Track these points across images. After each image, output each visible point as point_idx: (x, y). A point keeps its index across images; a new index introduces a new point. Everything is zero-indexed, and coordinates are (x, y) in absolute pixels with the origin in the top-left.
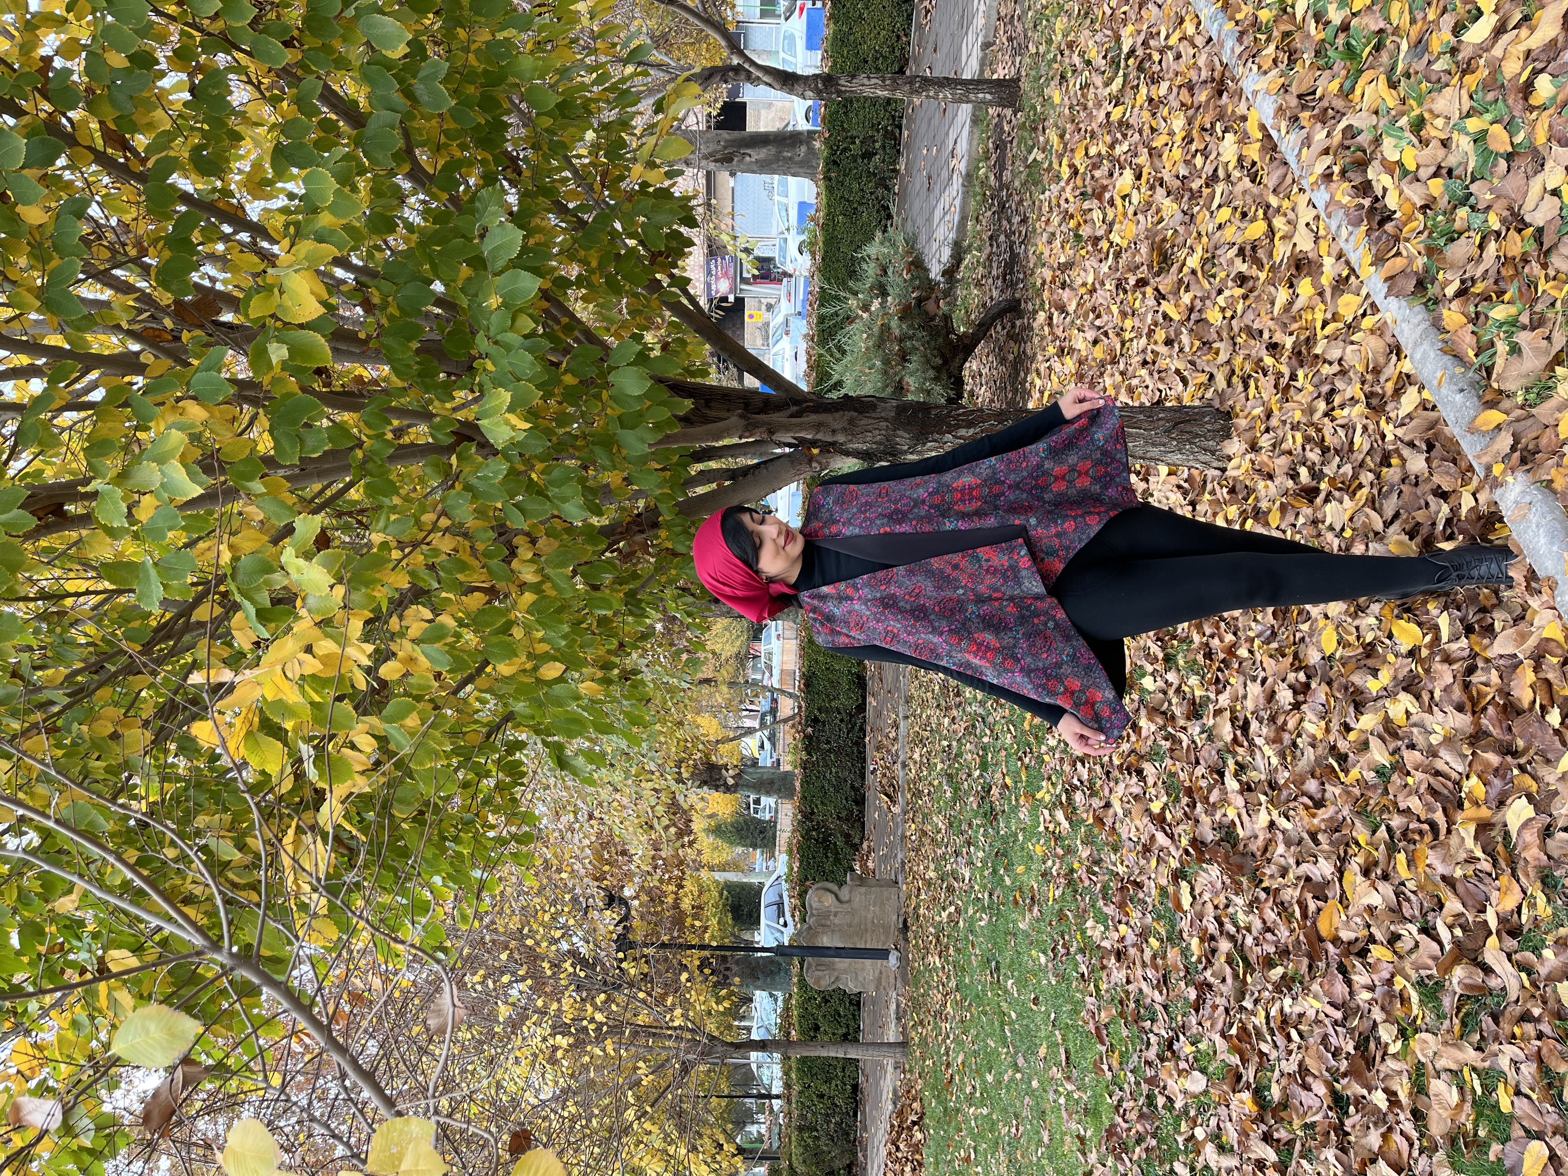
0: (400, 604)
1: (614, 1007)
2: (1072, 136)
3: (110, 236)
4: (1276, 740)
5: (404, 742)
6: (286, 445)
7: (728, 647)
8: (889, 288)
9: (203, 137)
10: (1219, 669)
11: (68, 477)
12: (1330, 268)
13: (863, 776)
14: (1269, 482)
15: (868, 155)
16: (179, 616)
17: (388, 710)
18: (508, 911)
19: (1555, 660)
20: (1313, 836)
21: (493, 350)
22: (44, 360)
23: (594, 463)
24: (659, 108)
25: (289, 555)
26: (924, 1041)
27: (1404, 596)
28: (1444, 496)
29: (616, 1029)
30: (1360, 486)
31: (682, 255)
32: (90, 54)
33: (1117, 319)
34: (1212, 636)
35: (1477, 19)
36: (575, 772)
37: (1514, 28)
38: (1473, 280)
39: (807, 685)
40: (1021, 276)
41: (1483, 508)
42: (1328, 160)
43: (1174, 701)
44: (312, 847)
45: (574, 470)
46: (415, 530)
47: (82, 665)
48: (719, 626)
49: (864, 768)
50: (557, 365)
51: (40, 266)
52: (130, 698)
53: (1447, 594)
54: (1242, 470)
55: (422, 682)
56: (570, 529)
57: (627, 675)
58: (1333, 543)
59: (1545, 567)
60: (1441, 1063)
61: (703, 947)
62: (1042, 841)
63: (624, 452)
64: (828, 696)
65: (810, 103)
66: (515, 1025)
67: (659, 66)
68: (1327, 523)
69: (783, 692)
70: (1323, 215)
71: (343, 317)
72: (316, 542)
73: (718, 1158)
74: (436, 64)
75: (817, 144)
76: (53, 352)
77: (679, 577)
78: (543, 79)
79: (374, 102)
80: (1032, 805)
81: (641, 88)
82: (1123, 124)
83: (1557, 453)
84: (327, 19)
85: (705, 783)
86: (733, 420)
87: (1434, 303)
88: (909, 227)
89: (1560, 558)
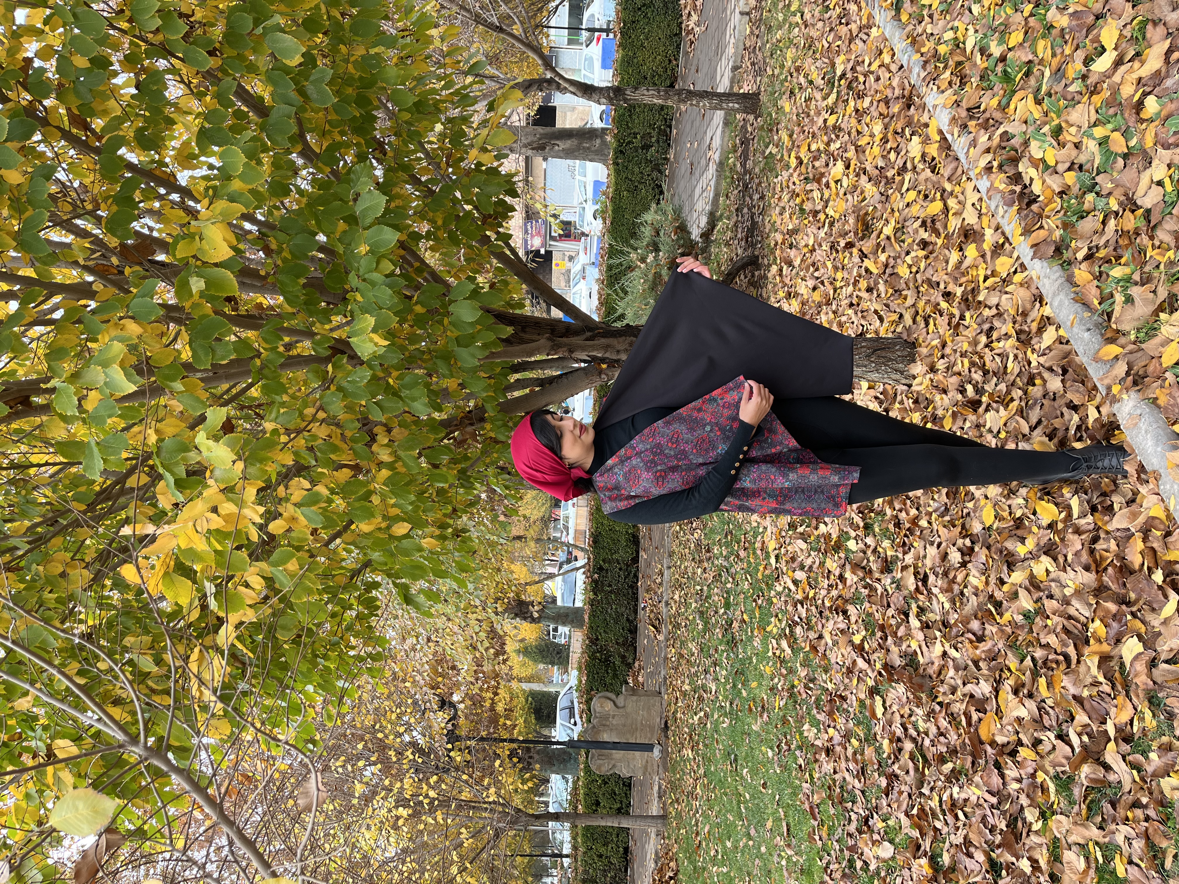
0: (285, 477)
1: (444, 786)
2: (798, 136)
3: (73, 194)
4: (948, 590)
5: (285, 581)
6: (201, 353)
7: (535, 512)
8: (660, 246)
9: (145, 122)
10: (906, 536)
11: (35, 377)
12: (990, 237)
13: (636, 612)
14: (944, 396)
15: (646, 147)
16: (116, 483)
17: (275, 556)
18: (364, 711)
19: (1159, 533)
20: (976, 663)
21: (361, 285)
22: (18, 287)
23: (437, 372)
24: (491, 108)
25: (201, 437)
26: (679, 815)
27: (1045, 482)
28: (1075, 408)
29: (444, 803)
30: (1012, 400)
31: (506, 217)
32: (61, 57)
33: (831, 271)
34: (900, 511)
35: (1102, 54)
36: (417, 607)
37: (1129, 61)
38: (1098, 248)
39: (595, 542)
40: (759, 239)
41: (1105, 419)
42: (989, 157)
43: (872, 558)
45: (421, 377)
46: (299, 420)
47: (41, 519)
48: (529, 496)
49: (636, 605)
50: (410, 298)
51: (17, 216)
52: (77, 545)
53: (1077, 482)
54: (923, 386)
55: (301, 536)
56: (417, 421)
57: (458, 533)
58: (992, 442)
59: (1152, 463)
60: (1072, 839)
61: (512, 741)
62: (771, 664)
63: (459, 364)
64: (610, 550)
65: (604, 107)
66: (367, 799)
67: (491, 78)
68: (987, 427)
69: (576, 546)
70: (985, 198)
71: (249, 259)
72: (223, 427)
74: (323, 71)
75: (608, 138)
76: (26, 281)
77: (499, 459)
78: (404, 85)
79: (276, 98)
80: (763, 636)
81: (478, 94)
82: (836, 128)
83: (1160, 377)
84: (242, 36)
85: (516, 615)
86: (543, 341)
87: (1068, 264)
88: (676, 200)
89: (1163, 456)
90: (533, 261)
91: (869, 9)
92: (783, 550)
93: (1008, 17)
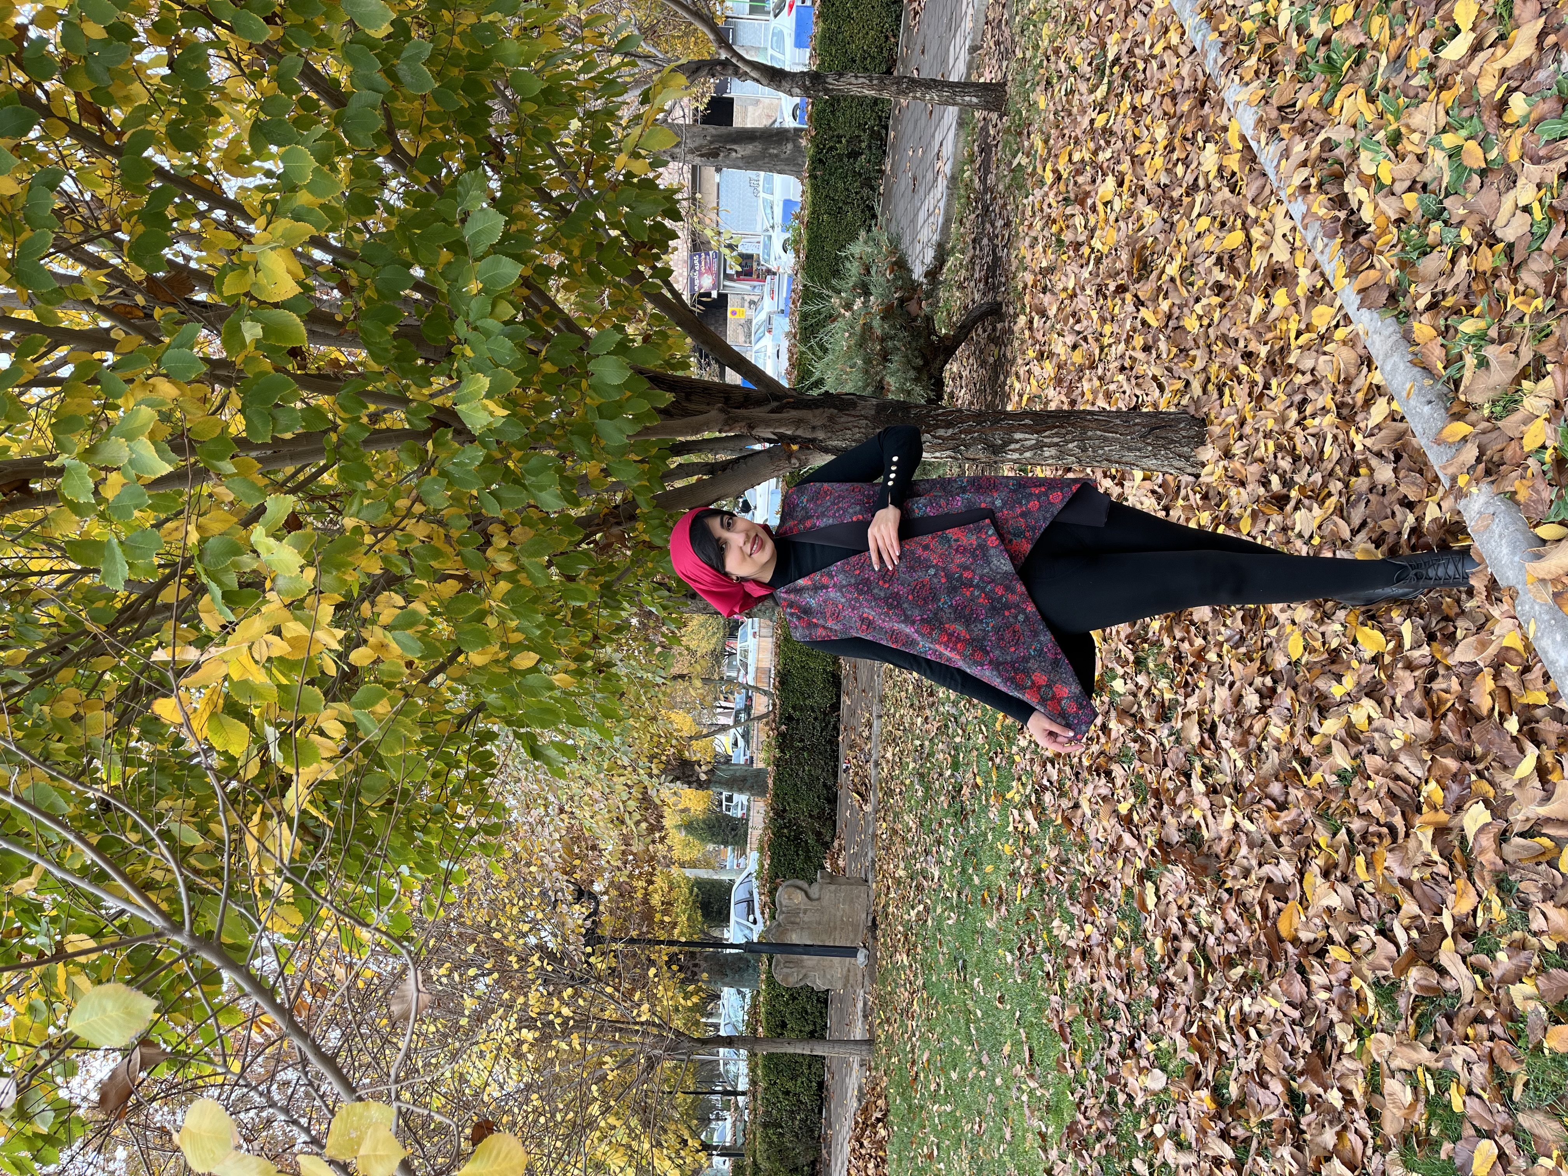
0: (372, 590)
1: (581, 1002)
2: (1056, 142)
3: (83, 210)
4: (1242, 743)
5: (371, 727)
6: (258, 423)
7: (703, 644)
8: (871, 287)
9: (181, 112)
10: (1189, 673)
11: (34, 454)
12: (1305, 280)
13: (835, 775)
14: (1241, 489)
15: (854, 155)
16: (144, 598)
17: (357, 697)
18: (476, 905)
19: (1514, 669)
20: (1276, 838)
21: (472, 335)
22: (13, 334)
23: (572, 454)
24: (645, 99)
25: (258, 534)
26: (890, 1039)
27: (1370, 602)
28: (1409, 505)
29: (582, 1023)
30: (1329, 495)
31: (665, 250)
32: (67, 24)
33: (1096, 324)
34: (1182, 640)
35: (1455, 36)
36: (548, 761)
37: (1490, 46)
38: (1444, 294)
39: (783, 683)
40: (1003, 280)
41: (1447, 518)
42: (1305, 172)
43: (1144, 703)
44: (277, 832)
45: (552, 460)
46: (389, 515)
47: (44, 645)
48: (695, 622)
49: (836, 766)
50: (536, 353)
51: (11, 238)
52: (93, 681)
53: (1410, 602)
54: (1215, 477)
55: (393, 669)
56: (546, 519)
57: (603, 667)
59: (1507, 577)
60: (1396, 1063)
61: (671, 943)
62: (1011, 841)
63: (603, 443)
64: (802, 694)
65: (797, 100)
66: (479, 1018)
67: (646, 57)
68: (1296, 531)
69: (757, 689)
70: (1299, 227)
71: (320, 300)
72: (287, 523)
73: (682, 1153)
74: (419, 45)
75: (803, 142)
76: (22, 326)
77: (655, 570)
78: (529, 65)
79: (356, 81)
80: (1002, 805)
81: (628, 79)
82: (1107, 132)
83: (1521, 465)
85: (678, 779)
86: (714, 413)
87: (1405, 316)
88: (893, 227)
89: (1522, 568)
90: (701, 305)
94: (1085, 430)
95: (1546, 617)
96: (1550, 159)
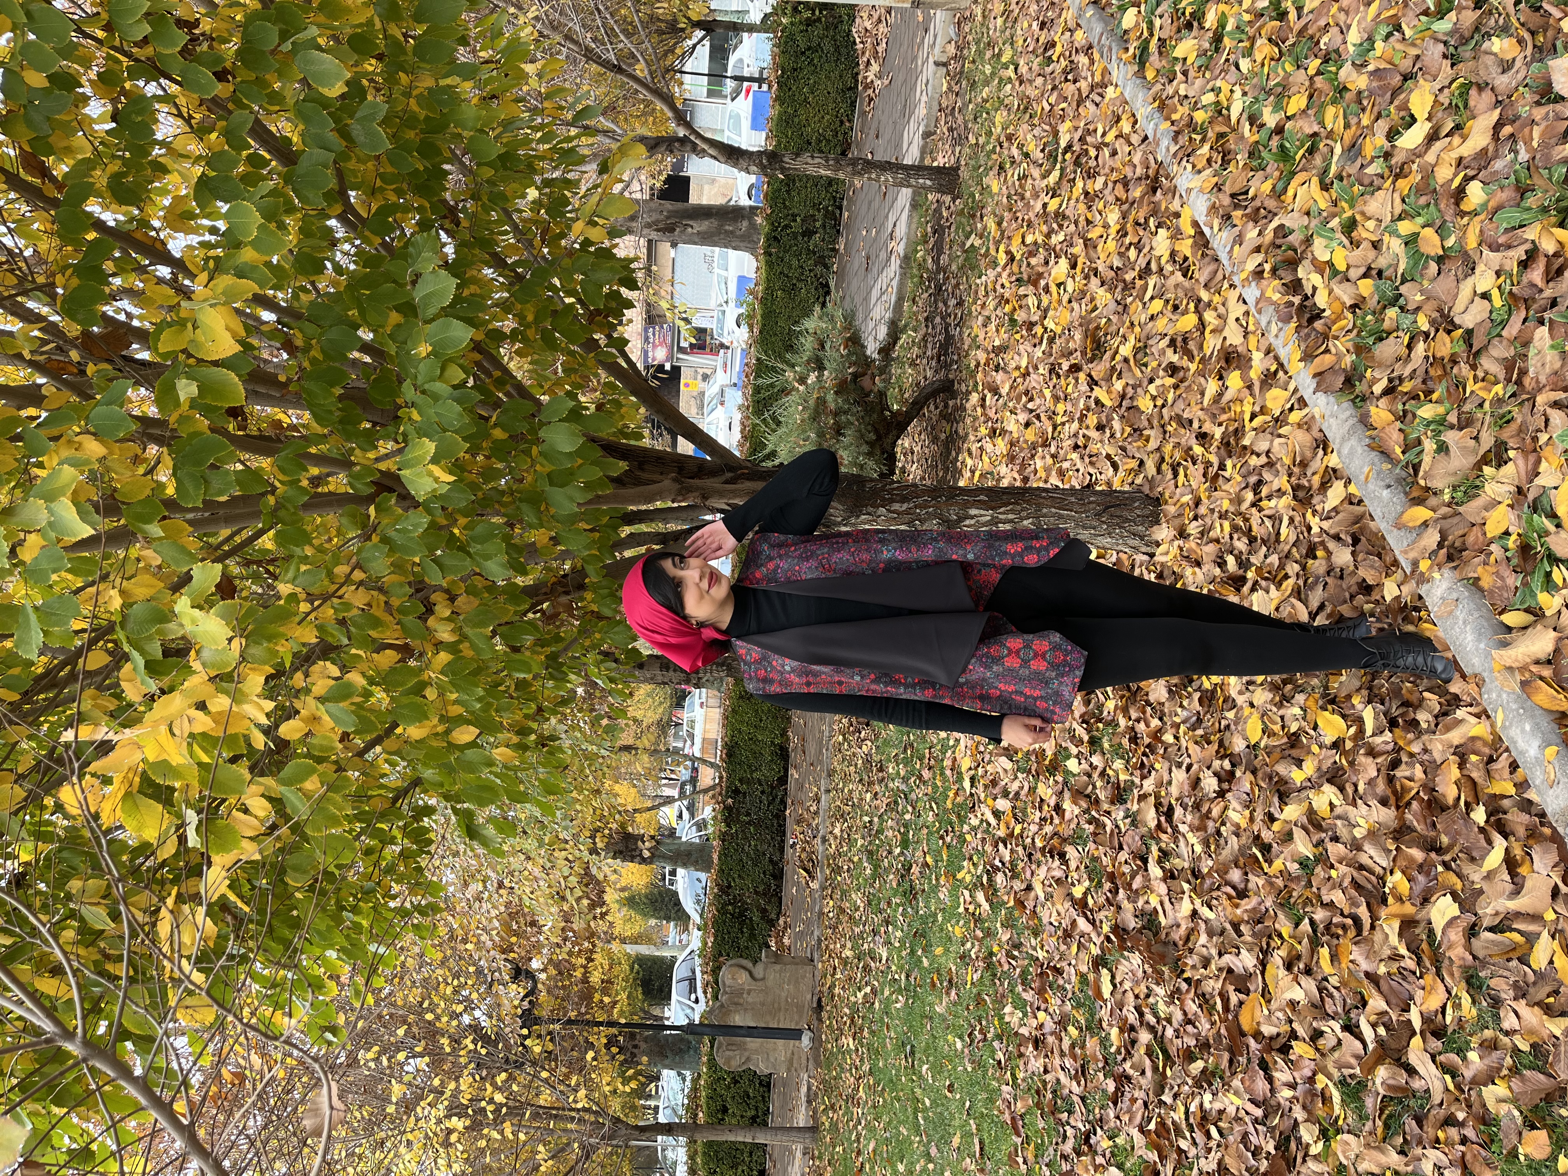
0: (305, 660)
1: (515, 1088)
2: (1009, 225)
3: (23, 265)
4: (1200, 828)
5: (300, 806)
6: (190, 487)
7: (650, 713)
8: (826, 362)
9: (124, 165)
10: (1144, 754)
12: (1259, 363)
13: (782, 850)
14: (1197, 569)
15: (809, 233)
16: (63, 664)
17: (288, 770)
18: (408, 983)
19: (1479, 759)
20: (1236, 926)
21: (419, 398)
23: (521, 521)
25: (183, 604)
26: (834, 1126)
28: (1368, 589)
29: (515, 1110)
30: (1286, 577)
31: (620, 316)
32: (8, 72)
33: (1049, 402)
34: (1138, 720)
35: (1410, 125)
36: (485, 842)
37: (1447, 136)
38: (1401, 379)
39: (730, 755)
40: (955, 358)
42: (1259, 258)
43: (1099, 784)
44: (191, 918)
45: (499, 527)
46: (326, 582)
48: (642, 691)
49: (783, 841)
50: (487, 419)
52: (6, 751)
53: (1370, 688)
54: (1170, 556)
55: (325, 743)
56: (492, 587)
57: (544, 741)
59: (1473, 664)
60: (1362, 1167)
61: (611, 1024)
62: (961, 923)
63: (553, 511)
64: (750, 767)
65: (753, 178)
66: (408, 1106)
67: (605, 132)
69: (704, 761)
70: (1253, 311)
71: (264, 360)
72: (217, 590)
74: (375, 105)
75: (759, 220)
77: (603, 641)
78: (487, 131)
79: (308, 140)
80: (953, 886)
82: (1060, 216)
83: (1483, 551)
84: (264, 52)
85: (619, 854)
86: (667, 483)
87: (1361, 400)
88: (847, 304)
89: (1488, 655)
90: (654, 377)
91: (1104, 63)
92: (980, 771)
93: (1288, 75)
94: (1039, 507)
95: (1514, 706)
96: (1509, 247)
